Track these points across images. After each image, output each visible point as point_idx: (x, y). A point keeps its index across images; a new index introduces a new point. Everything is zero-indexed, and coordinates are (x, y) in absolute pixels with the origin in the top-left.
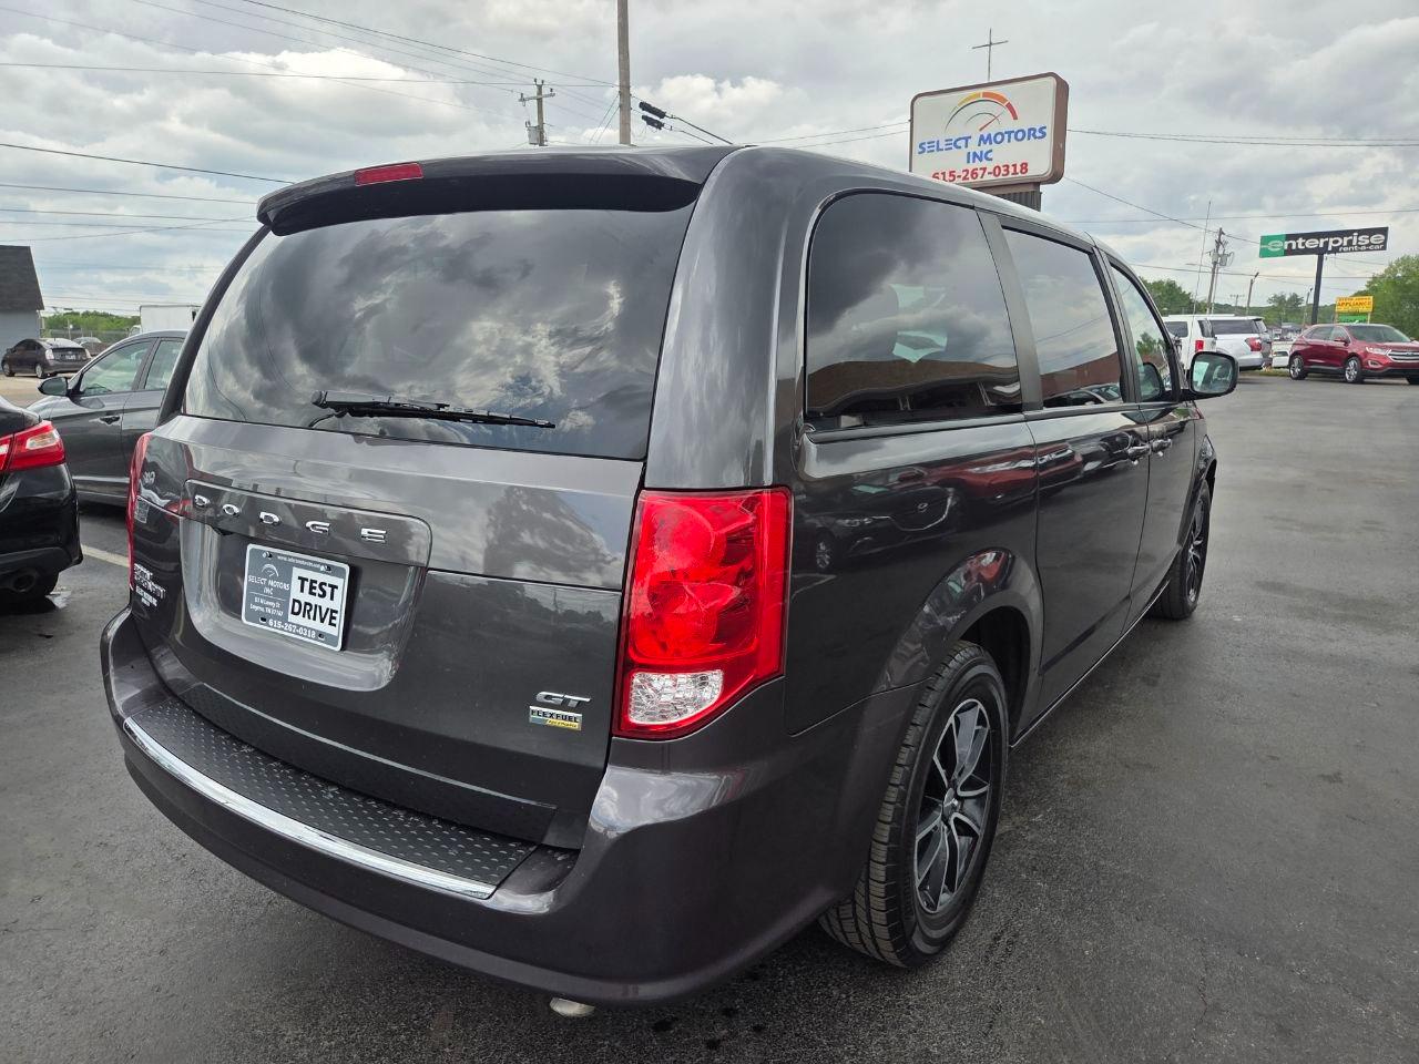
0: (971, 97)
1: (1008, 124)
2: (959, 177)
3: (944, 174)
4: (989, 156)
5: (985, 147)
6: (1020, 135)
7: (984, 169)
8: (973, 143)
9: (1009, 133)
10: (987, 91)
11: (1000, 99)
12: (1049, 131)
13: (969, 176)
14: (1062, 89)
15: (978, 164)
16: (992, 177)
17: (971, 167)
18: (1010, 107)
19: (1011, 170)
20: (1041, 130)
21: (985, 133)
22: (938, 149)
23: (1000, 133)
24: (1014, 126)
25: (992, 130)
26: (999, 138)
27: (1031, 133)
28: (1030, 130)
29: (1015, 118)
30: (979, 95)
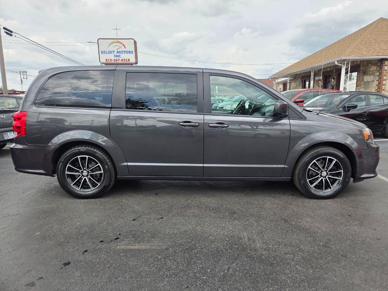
0: (113, 42)
1: (123, 49)
2: (113, 61)
3: (109, 59)
4: (120, 56)
5: (119, 54)
6: (127, 52)
7: (119, 59)
8: (115, 53)
9: (124, 51)
10: (118, 40)
11: (121, 43)
12: (134, 52)
13: (115, 61)
14: (135, 43)
15: (117, 58)
16: (121, 61)
17: (116, 58)
18: (123, 45)
19: (126, 60)
20: (132, 51)
21: (118, 50)
22: (106, 53)
24: (126, 50)
25: (120, 50)
26: (122, 52)
27: (129, 52)
28: (129, 51)
29: (125, 48)
30: (115, 41)
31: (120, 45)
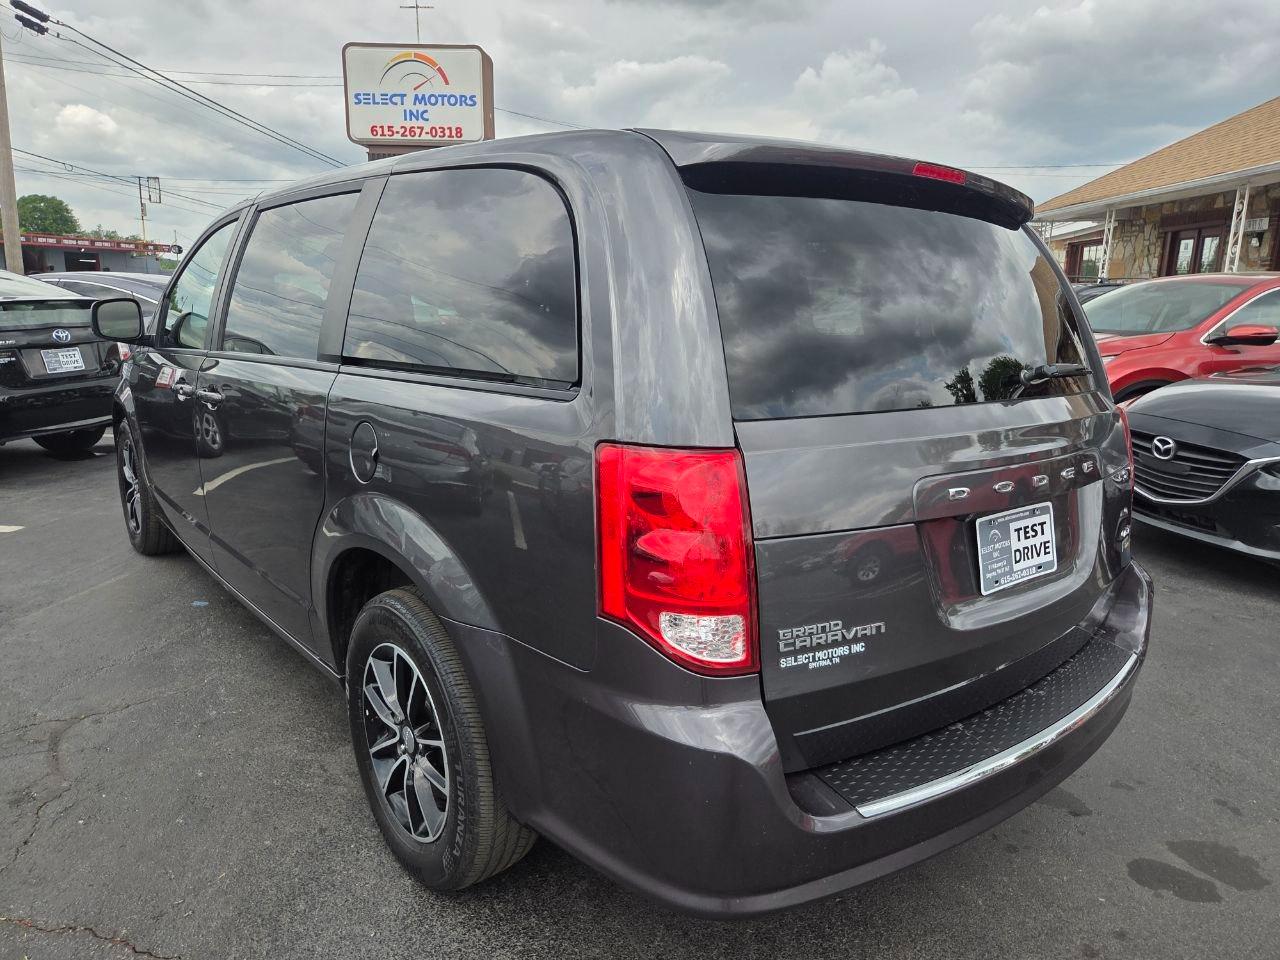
0: (399, 57)
1: (437, 87)
2: (397, 132)
3: (382, 127)
4: (425, 116)
5: (421, 107)
6: (453, 100)
7: (422, 129)
8: (408, 101)
9: (443, 96)
10: (418, 52)
11: (431, 63)
12: (479, 100)
13: (407, 133)
14: (487, 62)
15: (414, 123)
16: (429, 137)
17: (408, 124)
18: (440, 70)
19: (447, 132)
20: (472, 97)
21: (420, 92)
22: (374, 103)
23: (433, 95)
24: (447, 91)
25: (426, 91)
26: (433, 100)
27: (462, 100)
28: (462, 96)
29: (447, 83)
30: (410, 54)
31: (429, 71)
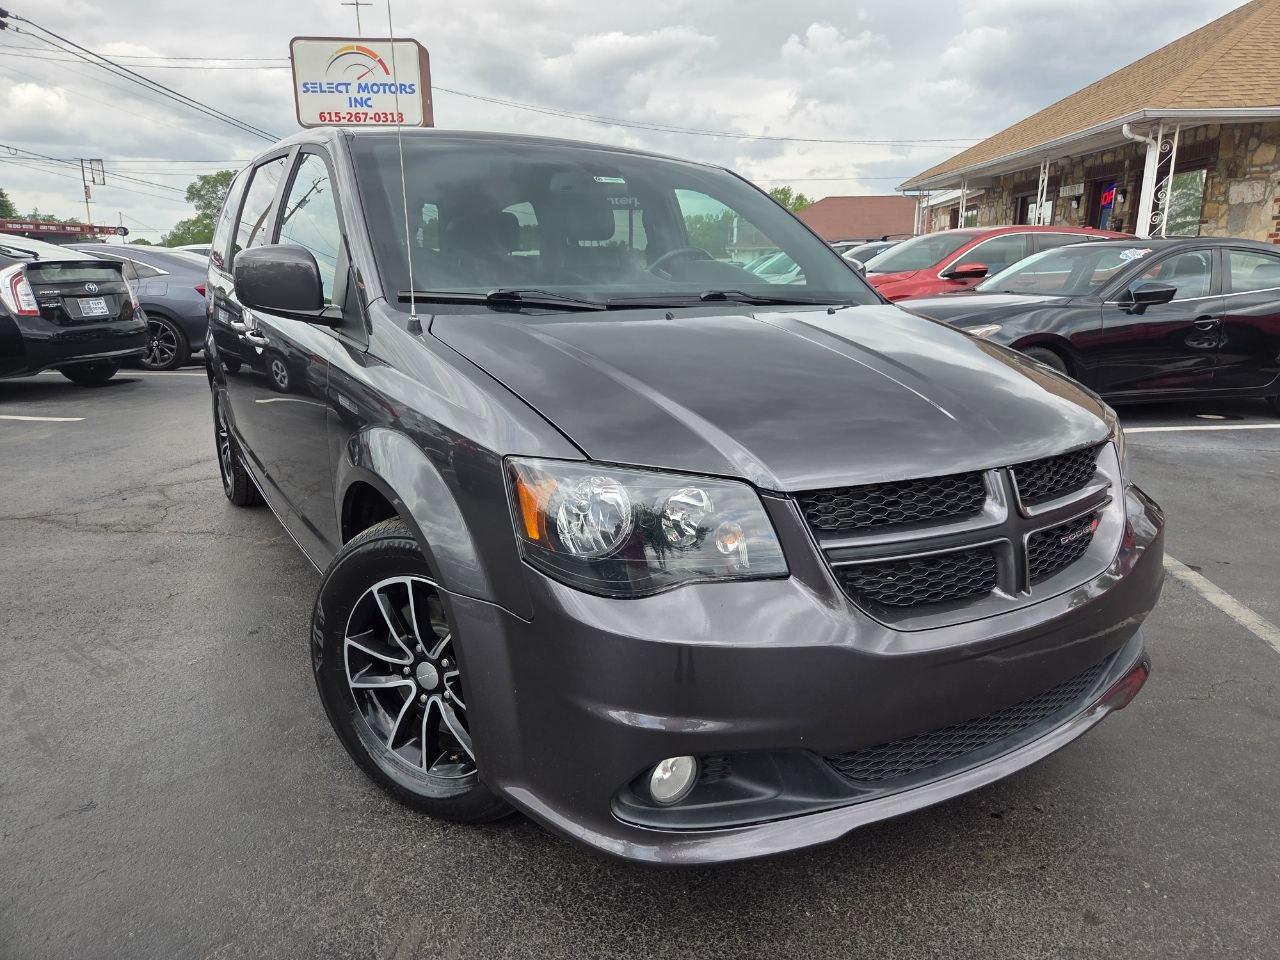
0: (343, 49)
1: (379, 76)
2: (344, 118)
3: (330, 114)
4: (369, 103)
5: (365, 95)
6: (393, 88)
7: (366, 114)
8: (353, 89)
9: (385, 85)
10: (360, 45)
11: (373, 55)
12: (417, 88)
13: (353, 118)
14: (423, 55)
15: (359, 109)
16: (373, 122)
17: (353, 111)
18: (380, 61)
19: (390, 117)
20: (410, 86)
21: (363, 82)
22: (322, 91)
23: (375, 84)
24: (389, 80)
25: (369, 80)
26: (375, 88)
27: (402, 88)
28: (401, 85)
29: (388, 73)
30: (352, 48)
31: (371, 63)
